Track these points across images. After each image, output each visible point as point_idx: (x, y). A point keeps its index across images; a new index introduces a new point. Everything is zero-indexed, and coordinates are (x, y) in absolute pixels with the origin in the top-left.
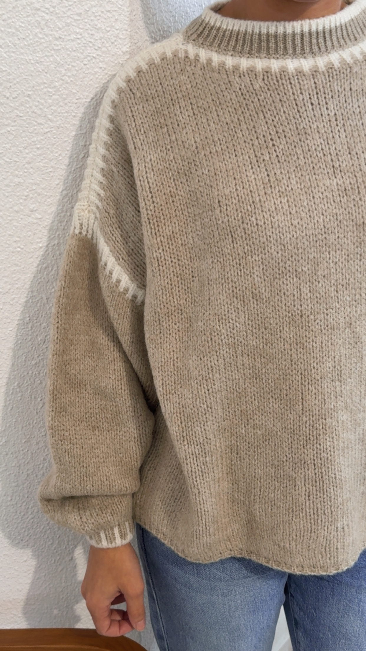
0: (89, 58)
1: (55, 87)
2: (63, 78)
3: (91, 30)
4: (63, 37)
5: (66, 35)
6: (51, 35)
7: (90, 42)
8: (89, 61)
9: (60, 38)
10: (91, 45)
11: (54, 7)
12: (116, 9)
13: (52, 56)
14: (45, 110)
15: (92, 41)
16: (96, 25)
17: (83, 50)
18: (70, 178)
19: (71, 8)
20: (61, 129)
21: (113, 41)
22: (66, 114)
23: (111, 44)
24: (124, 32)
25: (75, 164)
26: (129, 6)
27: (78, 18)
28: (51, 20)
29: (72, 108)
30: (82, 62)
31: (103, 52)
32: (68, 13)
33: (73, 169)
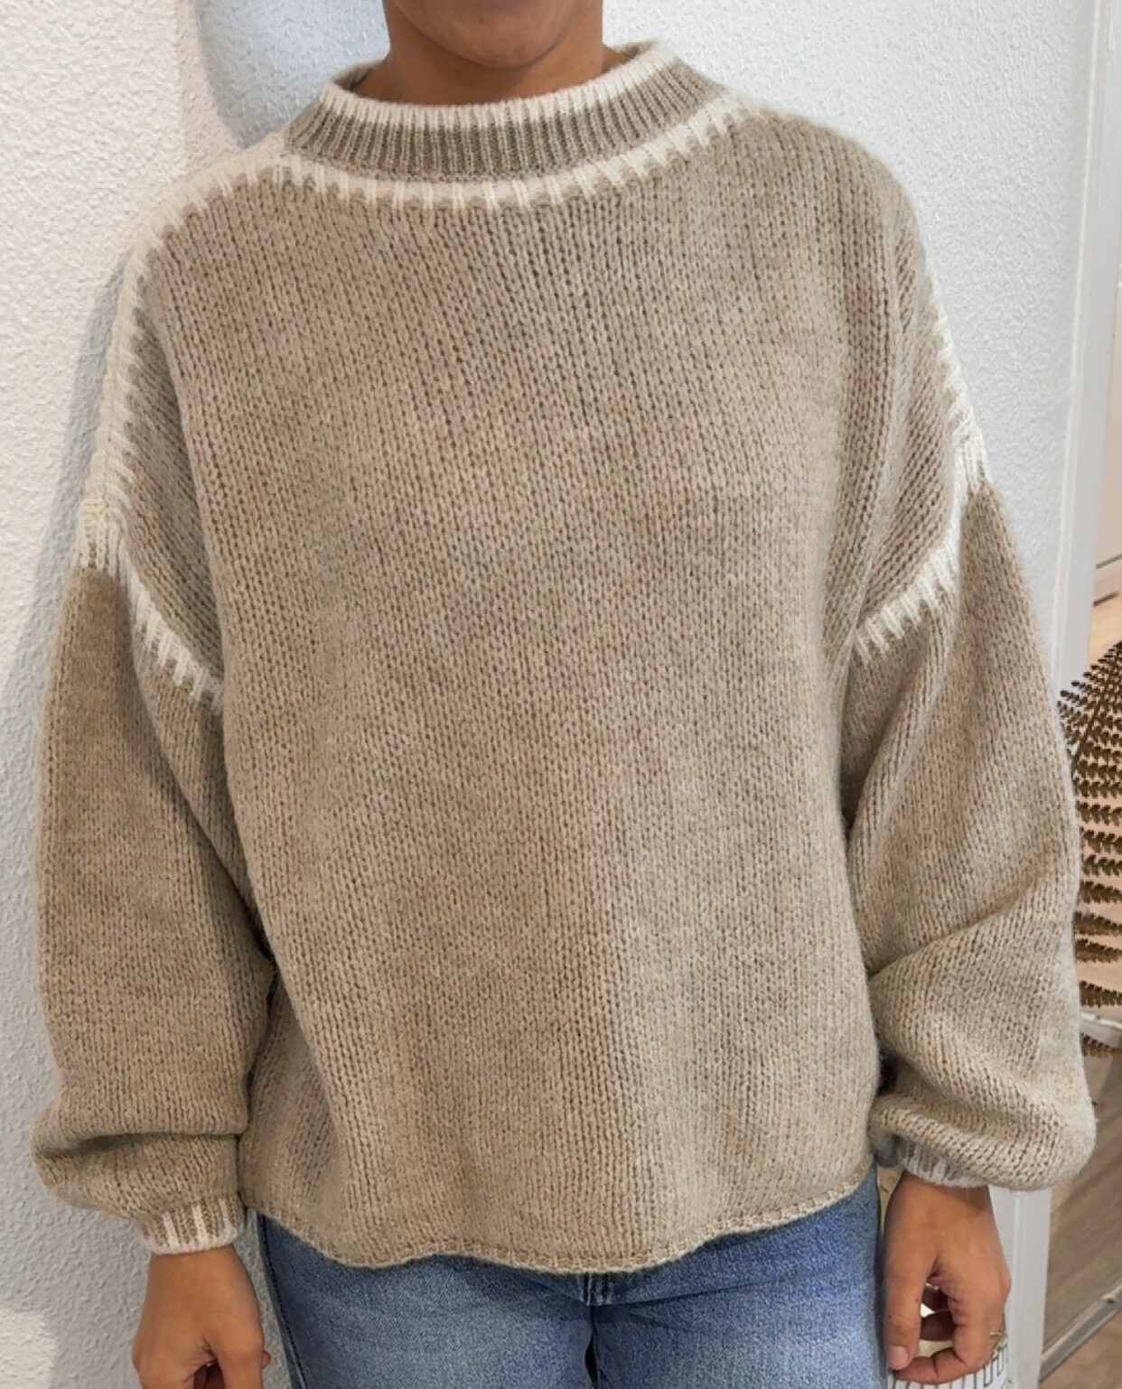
0: (101, 194)
1: (32, 255)
2: (48, 237)
3: (102, 135)
4: (43, 150)
5: (48, 147)
6: (17, 147)
7: (102, 159)
8: (101, 199)
9: (38, 153)
10: (103, 165)
11: (20, 89)
12: (152, 87)
13: (22, 190)
14: (13, 305)
15: (106, 156)
16: (112, 123)
17: (87, 177)
18: (76, 451)
19: (56, 89)
20: (49, 346)
21: (149, 155)
22: (57, 314)
23: (143, 160)
24: (172, 136)
25: (85, 422)
26: (179, 81)
27: (73, 110)
28: (16, 115)
29: (71, 300)
30: (87, 201)
31: (130, 179)
32: (51, 101)
33: (81, 432)
